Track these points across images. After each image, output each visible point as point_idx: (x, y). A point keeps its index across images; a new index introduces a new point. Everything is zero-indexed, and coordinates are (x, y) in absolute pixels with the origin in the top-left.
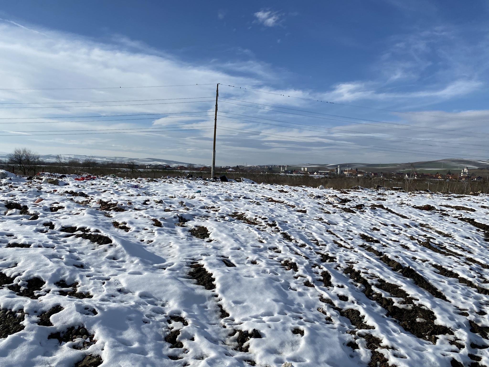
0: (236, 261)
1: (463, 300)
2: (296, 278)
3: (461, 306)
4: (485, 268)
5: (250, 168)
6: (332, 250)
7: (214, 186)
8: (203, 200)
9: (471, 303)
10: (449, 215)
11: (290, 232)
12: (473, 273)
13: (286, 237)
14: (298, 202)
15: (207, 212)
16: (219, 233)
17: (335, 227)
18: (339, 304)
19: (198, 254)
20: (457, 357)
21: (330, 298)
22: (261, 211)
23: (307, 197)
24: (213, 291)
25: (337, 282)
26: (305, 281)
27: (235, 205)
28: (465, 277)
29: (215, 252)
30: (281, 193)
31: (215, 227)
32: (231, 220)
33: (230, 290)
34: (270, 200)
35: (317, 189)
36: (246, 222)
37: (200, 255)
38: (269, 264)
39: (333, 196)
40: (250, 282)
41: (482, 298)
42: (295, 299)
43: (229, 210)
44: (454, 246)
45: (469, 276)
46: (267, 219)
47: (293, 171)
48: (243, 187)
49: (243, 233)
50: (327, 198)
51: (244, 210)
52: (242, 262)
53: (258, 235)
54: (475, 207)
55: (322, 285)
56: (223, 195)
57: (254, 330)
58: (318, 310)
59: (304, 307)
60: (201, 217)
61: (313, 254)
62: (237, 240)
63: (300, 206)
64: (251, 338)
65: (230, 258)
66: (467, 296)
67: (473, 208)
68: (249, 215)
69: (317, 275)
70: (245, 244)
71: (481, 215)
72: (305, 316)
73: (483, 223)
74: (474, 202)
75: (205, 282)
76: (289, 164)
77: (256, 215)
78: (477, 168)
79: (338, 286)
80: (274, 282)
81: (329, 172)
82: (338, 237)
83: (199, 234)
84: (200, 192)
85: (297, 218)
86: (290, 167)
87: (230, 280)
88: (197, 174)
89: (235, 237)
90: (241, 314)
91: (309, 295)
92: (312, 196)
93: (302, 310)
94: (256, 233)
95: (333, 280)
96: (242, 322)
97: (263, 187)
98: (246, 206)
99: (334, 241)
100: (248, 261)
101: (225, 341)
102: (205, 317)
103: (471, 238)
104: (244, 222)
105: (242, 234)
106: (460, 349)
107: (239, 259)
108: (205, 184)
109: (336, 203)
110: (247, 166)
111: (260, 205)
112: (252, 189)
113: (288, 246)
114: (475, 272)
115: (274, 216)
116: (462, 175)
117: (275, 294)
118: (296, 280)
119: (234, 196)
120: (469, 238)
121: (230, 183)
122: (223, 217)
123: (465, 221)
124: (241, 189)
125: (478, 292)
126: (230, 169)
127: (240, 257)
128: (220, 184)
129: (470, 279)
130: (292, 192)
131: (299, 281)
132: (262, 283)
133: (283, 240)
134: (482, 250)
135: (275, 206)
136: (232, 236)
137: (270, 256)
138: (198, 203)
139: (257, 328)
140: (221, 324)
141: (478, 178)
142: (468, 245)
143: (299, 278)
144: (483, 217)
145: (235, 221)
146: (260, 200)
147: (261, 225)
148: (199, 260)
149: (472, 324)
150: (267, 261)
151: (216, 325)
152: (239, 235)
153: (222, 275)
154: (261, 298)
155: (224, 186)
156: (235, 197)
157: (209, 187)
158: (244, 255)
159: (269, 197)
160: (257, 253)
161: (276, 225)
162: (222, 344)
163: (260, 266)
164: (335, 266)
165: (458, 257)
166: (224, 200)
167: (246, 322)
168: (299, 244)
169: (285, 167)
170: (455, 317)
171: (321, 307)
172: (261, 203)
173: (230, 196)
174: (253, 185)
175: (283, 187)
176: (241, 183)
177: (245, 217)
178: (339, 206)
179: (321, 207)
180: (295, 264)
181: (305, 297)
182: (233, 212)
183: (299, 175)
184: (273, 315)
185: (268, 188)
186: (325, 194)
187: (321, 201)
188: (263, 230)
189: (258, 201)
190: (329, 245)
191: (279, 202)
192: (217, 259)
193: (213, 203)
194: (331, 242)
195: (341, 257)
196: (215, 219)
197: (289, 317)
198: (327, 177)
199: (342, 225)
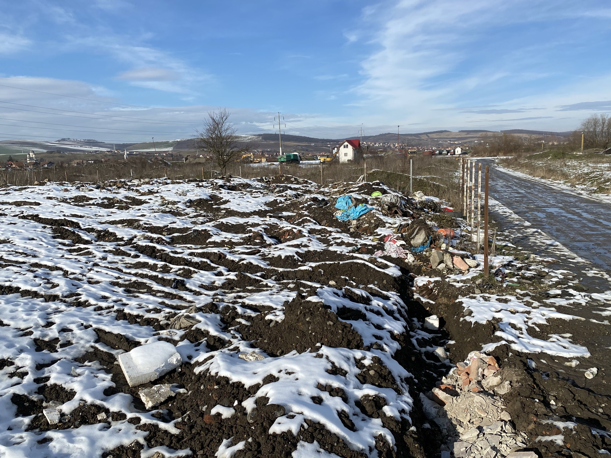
1: (25, 317)
3: (23, 326)
4: (54, 270)
9: (36, 317)
10: (7, 215)
12: (38, 281)
20: (19, 390)
28: (28, 288)
41: (50, 307)
44: (14, 253)
45: (33, 285)
54: (39, 199)
66: (30, 311)
67: (37, 201)
71: (47, 209)
73: (49, 218)
74: (38, 193)
78: (45, 151)
103: (35, 238)
106: (22, 378)
114: (41, 278)
116: (28, 162)
120: (33, 239)
123: (27, 219)
125: (46, 301)
129: (35, 289)
134: (49, 251)
141: (49, 163)
142: (31, 248)
144: (50, 210)
149: (38, 342)
165: (18, 265)
170: (16, 342)
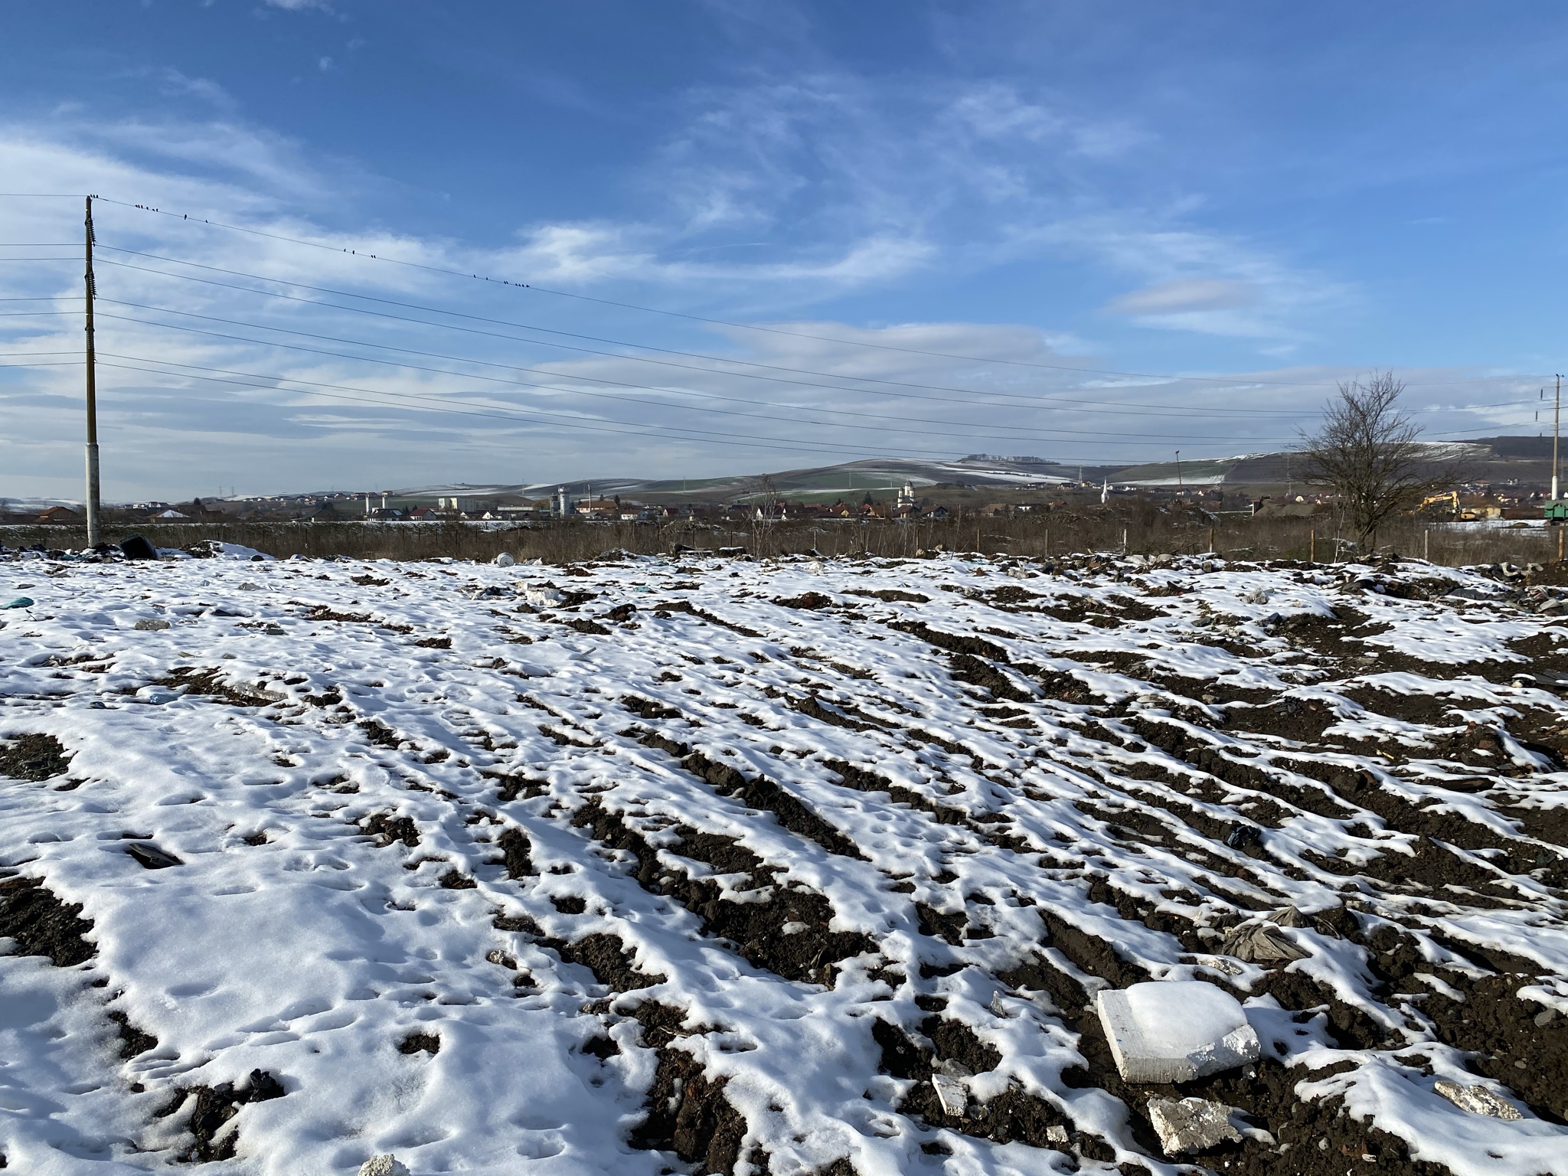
0: (182, 844)
1: (901, 849)
2: (413, 866)
3: (896, 868)
4: (954, 752)
5: (248, 505)
6: (534, 757)
7: (93, 576)
8: (41, 632)
9: (921, 853)
10: (866, 618)
11: (391, 718)
12: (924, 771)
13: (378, 735)
14: (421, 613)
15: (58, 676)
16: (110, 752)
17: (545, 682)
18: (556, 928)
19: (17, 841)
20: (888, 1013)
21: (527, 913)
22: (284, 654)
23: (454, 596)
24: (88, 968)
25: (550, 857)
26: (442, 873)
27: (177, 644)
28: (905, 783)
29: (95, 821)
30: (362, 588)
31: (95, 731)
32: (161, 700)
33: (157, 950)
34: (320, 612)
35: (491, 567)
36: (225, 699)
37: (25, 844)
38: (312, 836)
39: (540, 586)
40: (241, 909)
41: (947, 835)
42: (408, 938)
43: (154, 661)
44: (879, 701)
45: (915, 780)
46: (305, 680)
47: (410, 509)
48: (218, 575)
49: (210, 740)
50: (522, 594)
51: (214, 655)
52: (210, 844)
53: (269, 740)
54: (927, 589)
55: (500, 876)
56: (127, 610)
57: (256, 1074)
58: (488, 958)
59: (439, 957)
60: (32, 698)
61: (470, 779)
62: (185, 768)
63: (429, 626)
64: (243, 1104)
65: (158, 837)
66: (910, 835)
67: (923, 594)
68: (236, 674)
69: (486, 847)
70: (219, 778)
71: (941, 611)
72: (445, 986)
73: (946, 632)
74: (925, 576)
75: (50, 938)
76: (397, 487)
77: (262, 670)
78: (934, 483)
79: (555, 871)
80: (330, 896)
81: (531, 509)
82: (555, 714)
83: (21, 763)
84: (26, 603)
85: (416, 668)
86: (399, 496)
87: (158, 916)
88: (23, 535)
89: (178, 758)
90: (203, 1029)
91: (457, 915)
92: (473, 591)
93: (432, 968)
94: (265, 733)
95: (537, 853)
96: (206, 1055)
97: (296, 571)
98: (226, 639)
99: (541, 728)
100: (235, 836)
101: (140, 1138)
102: (54, 1069)
103: (918, 674)
104: (214, 702)
105: (208, 744)
106: (894, 988)
107: (197, 834)
108: (56, 572)
109: (549, 605)
110: (235, 499)
111: (281, 633)
112: (252, 580)
113: (382, 765)
114: (930, 765)
115: (334, 668)
116: (899, 506)
117: (335, 935)
118: (411, 874)
119: (174, 611)
120: (913, 676)
121: (165, 564)
122: (128, 691)
123: (904, 630)
124: (208, 583)
125: (938, 820)
126: (168, 514)
127: (200, 827)
128: (120, 570)
129: (917, 788)
130: (402, 582)
131: (423, 875)
132: (286, 906)
133: (366, 748)
134: (944, 705)
135: (338, 632)
136: (168, 758)
137: (317, 808)
138: (20, 648)
139: (263, 1066)
140: (123, 1080)
141: (938, 510)
142: (911, 696)
143: (423, 865)
144: (947, 614)
145: (180, 700)
146: (282, 615)
147: (283, 706)
148: (22, 862)
149: (924, 911)
150: (306, 826)
151: (102, 1088)
152: (197, 750)
153: (123, 901)
154: (285, 956)
155: (138, 577)
156: (181, 613)
157: (68, 582)
158: (214, 818)
159: (316, 603)
160: (267, 803)
161: (340, 699)
162: (128, 1152)
163: (280, 848)
164: (543, 805)
165: (887, 730)
166: (134, 625)
167: (222, 1054)
168: (422, 755)
169: (381, 497)
170: (882, 902)
171: (497, 947)
172: (283, 627)
173: (159, 608)
174: (256, 564)
175: (369, 565)
176: (211, 560)
177: (220, 683)
178: (560, 615)
179: (501, 623)
180: (408, 821)
181: (445, 926)
182: (172, 667)
183: (431, 522)
184: (328, 1008)
185: (315, 574)
186: (516, 580)
187: (501, 604)
188: (291, 723)
189: (274, 621)
190: (526, 742)
191: (354, 620)
192: (101, 849)
193: (86, 642)
194: (531, 735)
195: (562, 775)
196: (92, 699)
197: (386, 1002)
198: (526, 527)
199: (567, 675)
